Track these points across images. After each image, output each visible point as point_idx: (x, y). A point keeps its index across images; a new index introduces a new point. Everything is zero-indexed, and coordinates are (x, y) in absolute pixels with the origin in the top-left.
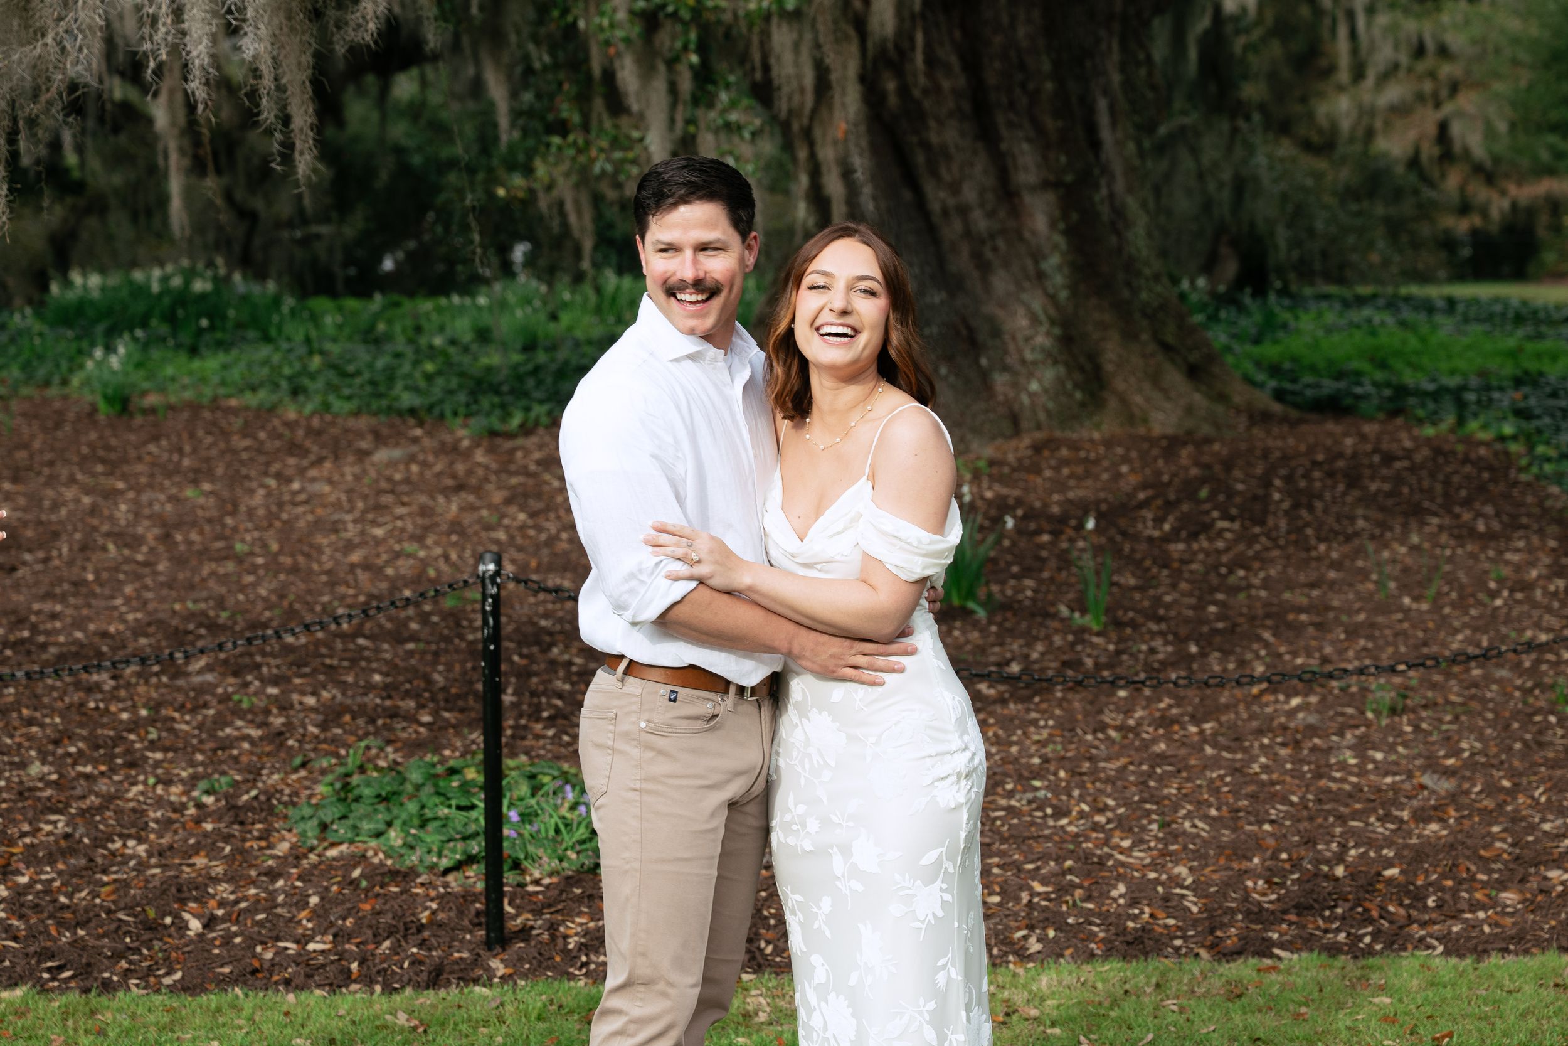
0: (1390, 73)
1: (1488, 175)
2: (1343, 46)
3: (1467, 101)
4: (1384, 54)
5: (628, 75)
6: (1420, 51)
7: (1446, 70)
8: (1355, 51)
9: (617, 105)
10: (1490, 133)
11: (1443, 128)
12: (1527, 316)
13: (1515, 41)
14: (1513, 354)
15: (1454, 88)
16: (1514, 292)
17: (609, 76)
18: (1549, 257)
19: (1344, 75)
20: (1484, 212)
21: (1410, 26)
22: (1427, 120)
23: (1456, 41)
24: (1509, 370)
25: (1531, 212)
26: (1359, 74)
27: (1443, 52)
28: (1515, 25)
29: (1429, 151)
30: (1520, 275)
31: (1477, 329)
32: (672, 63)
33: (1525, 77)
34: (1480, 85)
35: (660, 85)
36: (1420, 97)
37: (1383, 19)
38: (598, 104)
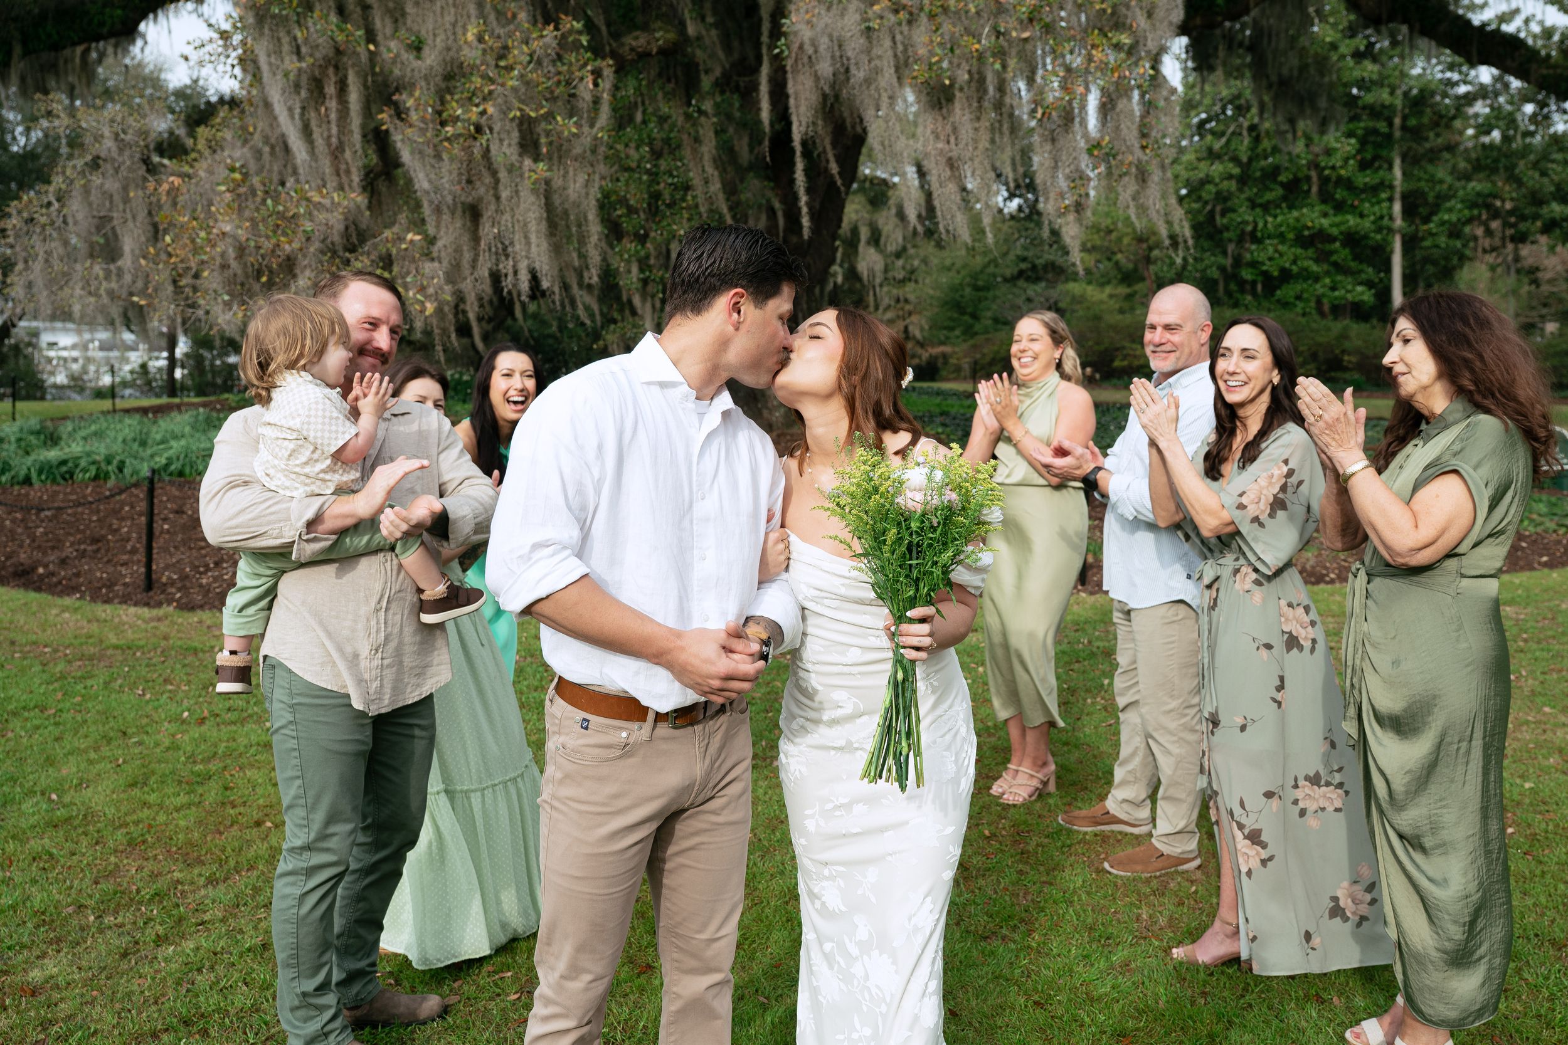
0: (888, 307)
1: (922, 345)
2: (871, 298)
3: (914, 318)
4: (886, 301)
5: (637, 301)
6: (898, 300)
7: (908, 307)
8: (876, 300)
9: (634, 313)
10: (922, 329)
11: (906, 328)
12: (939, 393)
13: (932, 297)
14: (939, 405)
15: (910, 314)
16: (935, 385)
17: (630, 302)
18: (944, 373)
19: (872, 309)
20: (920, 357)
21: (895, 291)
22: (901, 325)
23: (912, 297)
24: (937, 410)
25: (936, 358)
26: (877, 308)
27: (906, 301)
28: (931, 292)
29: (902, 336)
30: (932, 379)
31: (925, 397)
32: (653, 296)
33: (936, 310)
34: (920, 313)
35: (648, 305)
36: (898, 317)
37: (885, 289)
38: (627, 312)
